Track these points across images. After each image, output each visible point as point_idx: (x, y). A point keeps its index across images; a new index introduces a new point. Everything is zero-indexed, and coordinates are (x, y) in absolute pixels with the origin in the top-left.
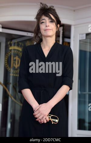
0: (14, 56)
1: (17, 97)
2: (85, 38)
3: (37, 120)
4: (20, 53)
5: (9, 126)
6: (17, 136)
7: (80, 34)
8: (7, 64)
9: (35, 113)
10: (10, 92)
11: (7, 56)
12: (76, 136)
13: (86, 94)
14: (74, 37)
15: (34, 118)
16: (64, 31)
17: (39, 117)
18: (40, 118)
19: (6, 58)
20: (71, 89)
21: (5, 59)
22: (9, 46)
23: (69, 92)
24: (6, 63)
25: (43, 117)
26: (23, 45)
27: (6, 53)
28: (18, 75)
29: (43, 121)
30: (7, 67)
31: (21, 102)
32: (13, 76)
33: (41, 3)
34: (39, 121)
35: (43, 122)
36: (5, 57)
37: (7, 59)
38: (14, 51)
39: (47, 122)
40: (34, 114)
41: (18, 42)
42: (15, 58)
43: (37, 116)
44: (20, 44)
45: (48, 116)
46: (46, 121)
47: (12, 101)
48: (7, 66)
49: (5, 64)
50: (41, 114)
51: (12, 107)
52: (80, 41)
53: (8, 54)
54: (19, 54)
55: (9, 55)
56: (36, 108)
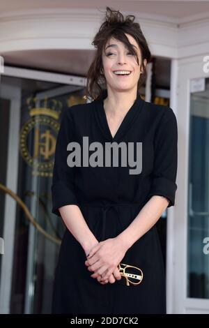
1: (48, 224)
2: (202, 88)
3: (94, 276)
4: (55, 123)
5: (31, 290)
6: (50, 312)
7: (191, 80)
8: (24, 150)
9: (89, 262)
10: (33, 213)
11: (25, 130)
12: (184, 312)
14: (178, 86)
15: (87, 273)
16: (156, 72)
17: (97, 270)
18: (100, 272)
19: (23, 136)
20: (171, 203)
21: (21, 138)
22: (30, 107)
23: (167, 211)
24: (22, 148)
25: (107, 270)
26: (61, 105)
27: (23, 124)
28: (51, 175)
29: (108, 279)
30: (26, 156)
31: (58, 236)
32: (39, 177)
33: (108, 9)
34: (99, 279)
35: (107, 282)
36: (21, 133)
37: (24, 139)
38: (40, 120)
39: (116, 280)
40: (86, 262)
42: (43, 136)
43: (93, 268)
44: (55, 102)
45: (118, 266)
46: (115, 278)
47: (38, 234)
48: (26, 154)
49: (20, 148)
50: (104, 263)
51: (36, 246)
52: (192, 95)
53: (27, 126)
54: (54, 125)
55: (29, 127)
56: (91, 251)
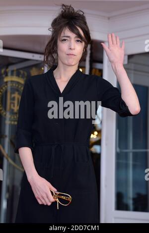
0: (12, 93)
2: (126, 62)
4: (21, 87)
11: (0, 92)
13: (130, 152)
16: (93, 51)
22: (4, 76)
26: (26, 74)
32: (10, 124)
38: (11, 85)
41: (18, 70)
42: (13, 96)
44: (22, 72)
47: (9, 165)
53: (2, 88)
